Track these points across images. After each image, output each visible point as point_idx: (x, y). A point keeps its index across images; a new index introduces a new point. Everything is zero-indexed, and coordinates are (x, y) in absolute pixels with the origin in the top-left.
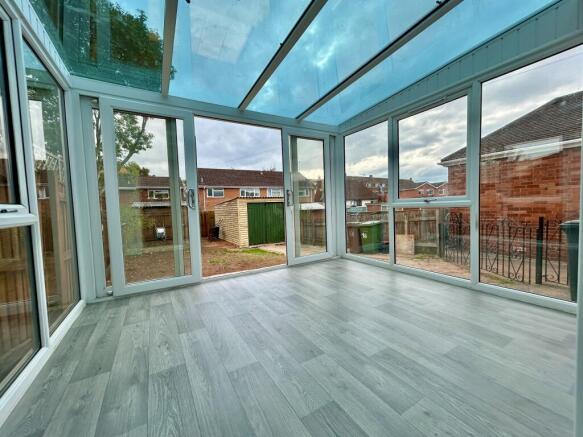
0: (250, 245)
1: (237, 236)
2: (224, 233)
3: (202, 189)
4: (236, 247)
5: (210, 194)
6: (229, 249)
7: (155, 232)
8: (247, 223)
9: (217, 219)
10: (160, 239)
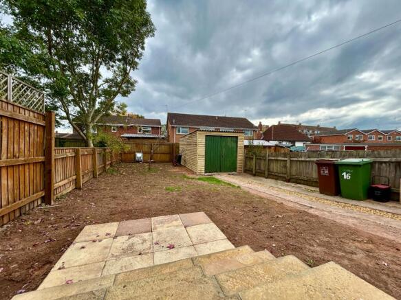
0: (206, 172)
1: (195, 164)
2: (185, 161)
3: (173, 127)
4: (193, 173)
5: (179, 131)
6: (187, 175)
7: (135, 155)
8: (204, 153)
9: (181, 149)
10: (138, 162)
